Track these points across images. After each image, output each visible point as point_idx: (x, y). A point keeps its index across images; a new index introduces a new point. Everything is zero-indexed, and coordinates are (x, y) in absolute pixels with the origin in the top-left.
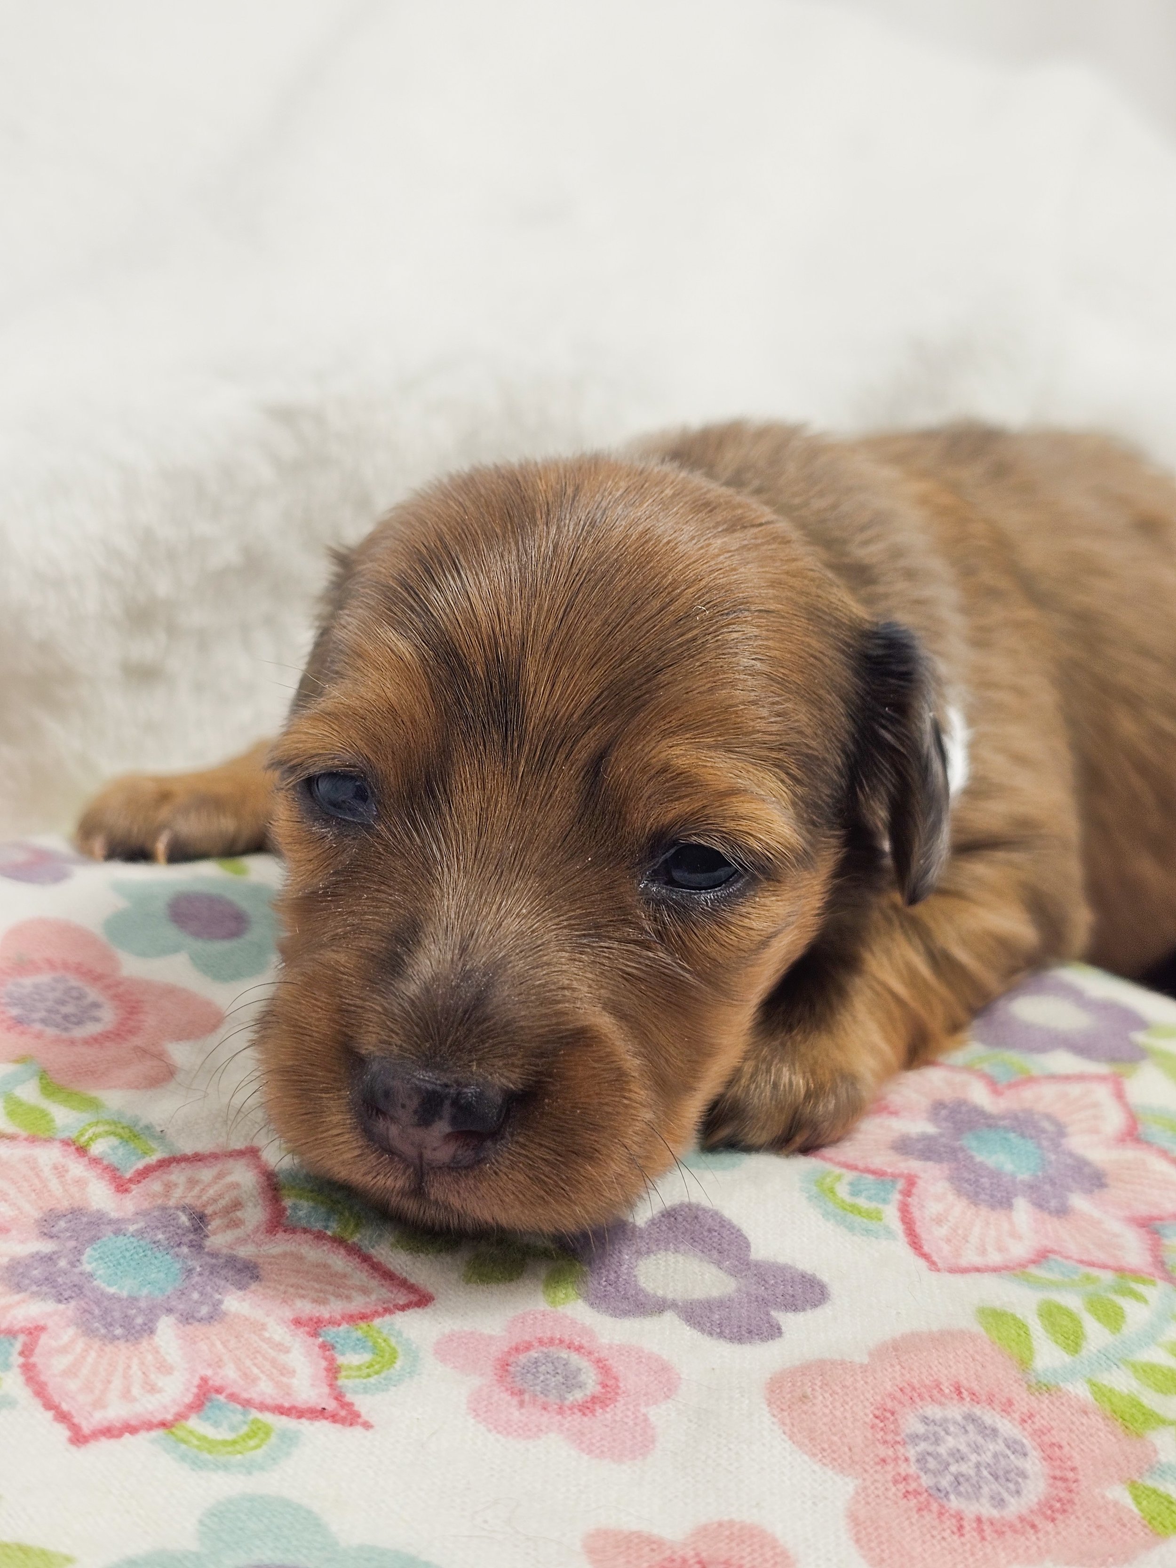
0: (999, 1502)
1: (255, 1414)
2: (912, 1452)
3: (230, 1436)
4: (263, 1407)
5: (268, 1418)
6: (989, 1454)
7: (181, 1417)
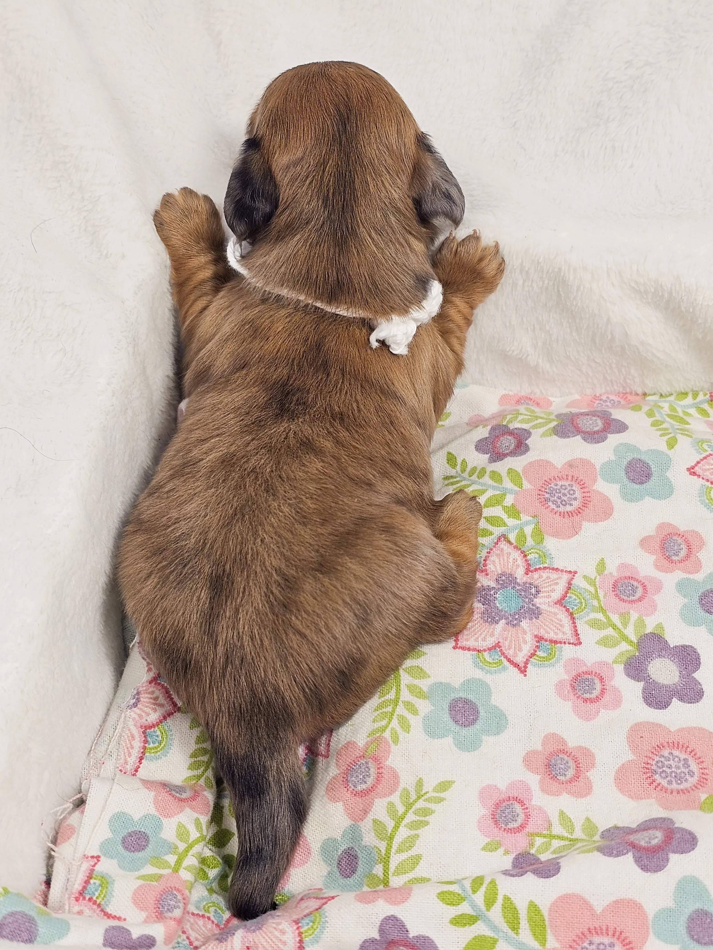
0: (670, 783)
1: (502, 658)
2: (657, 759)
3: (491, 661)
4: (506, 657)
5: (504, 661)
6: (680, 771)
7: (485, 650)
